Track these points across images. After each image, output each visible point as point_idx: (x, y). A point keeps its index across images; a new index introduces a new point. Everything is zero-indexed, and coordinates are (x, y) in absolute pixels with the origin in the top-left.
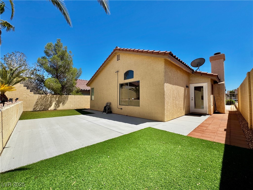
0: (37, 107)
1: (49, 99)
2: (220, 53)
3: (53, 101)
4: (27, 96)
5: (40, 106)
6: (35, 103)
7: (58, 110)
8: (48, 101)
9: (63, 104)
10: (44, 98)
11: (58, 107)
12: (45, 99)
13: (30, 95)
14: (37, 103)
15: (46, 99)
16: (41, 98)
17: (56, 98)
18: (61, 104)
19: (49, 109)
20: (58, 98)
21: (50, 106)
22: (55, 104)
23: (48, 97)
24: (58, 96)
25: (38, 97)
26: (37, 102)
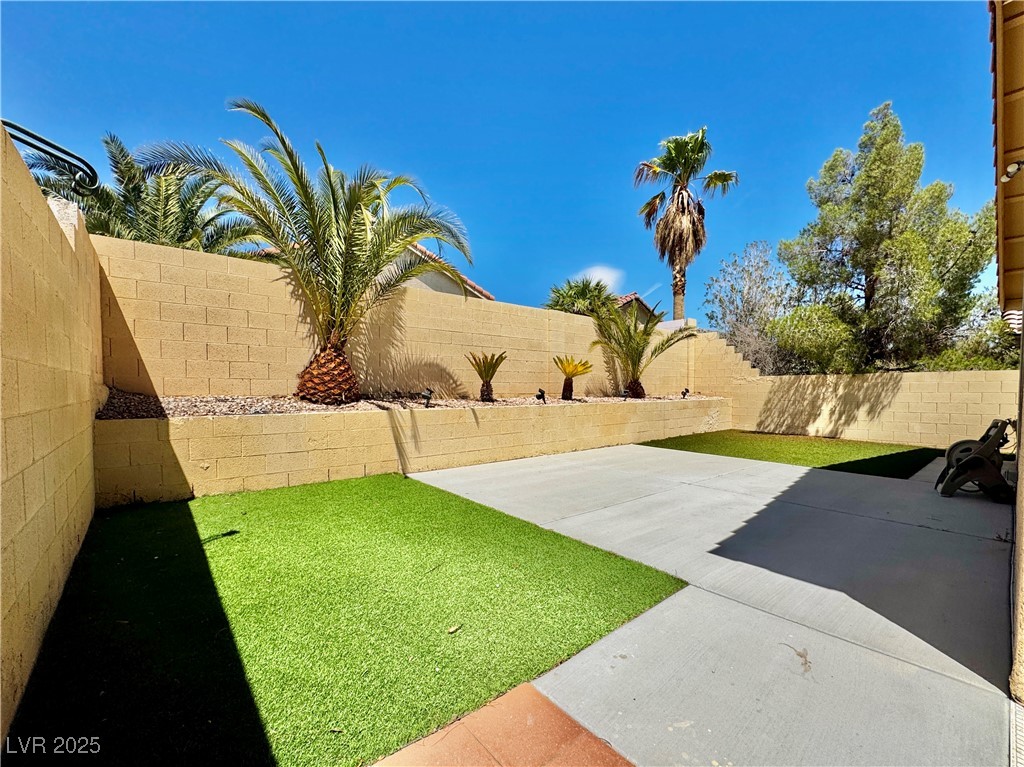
0: (770, 419)
1: (809, 392)
3: (824, 399)
4: (742, 382)
5: (776, 414)
6: (761, 405)
7: (843, 441)
8: (804, 399)
9: (871, 411)
10: (789, 390)
11: (847, 423)
12: (792, 392)
13: (749, 379)
14: (769, 406)
15: (797, 390)
16: (779, 386)
17: (835, 390)
18: (862, 413)
19: (812, 430)
20: (845, 387)
21: (814, 414)
22: (832, 412)
23: (805, 384)
24: (846, 378)
25: (771, 384)
26: (769, 401)
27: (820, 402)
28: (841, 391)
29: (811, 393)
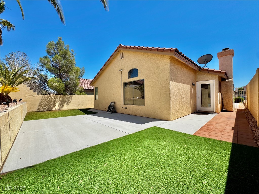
0: (41, 108)
1: (53, 99)
2: (228, 49)
3: (57, 101)
4: (31, 96)
5: (44, 106)
6: (38, 103)
7: (62, 110)
8: (52, 101)
9: (67, 104)
10: (47, 99)
11: (62, 107)
12: (48, 99)
13: (34, 95)
14: (41, 104)
15: (50, 99)
16: (44, 98)
17: (60, 99)
18: (65, 104)
19: (54, 109)
20: (62, 98)
21: (54, 105)
22: (59, 104)
23: (52, 97)
24: (62, 96)
25: (41, 97)
26: (41, 102)
27: (56, 102)
28: (61, 99)
29: (54, 100)
